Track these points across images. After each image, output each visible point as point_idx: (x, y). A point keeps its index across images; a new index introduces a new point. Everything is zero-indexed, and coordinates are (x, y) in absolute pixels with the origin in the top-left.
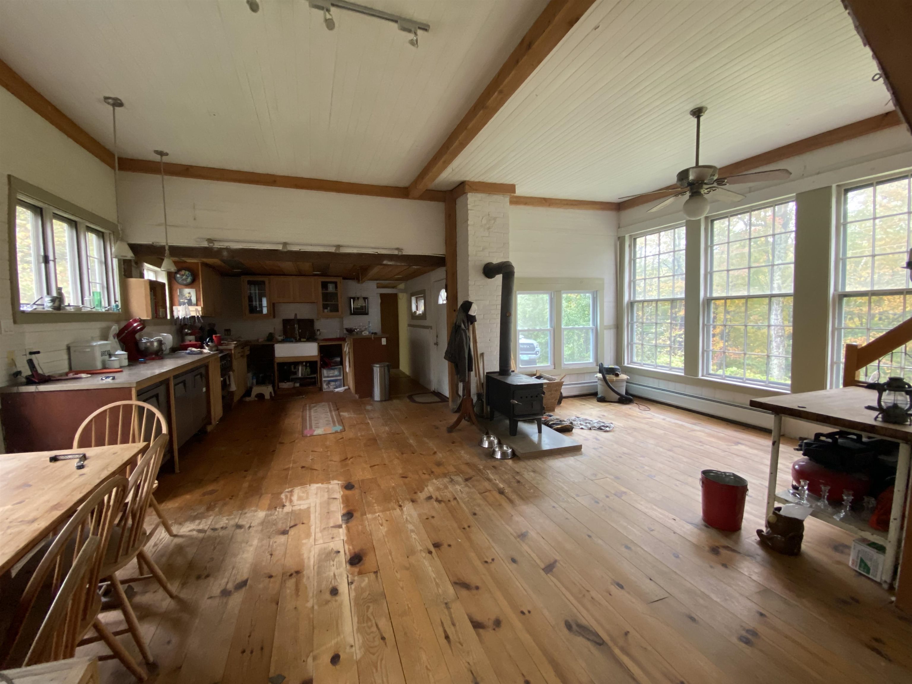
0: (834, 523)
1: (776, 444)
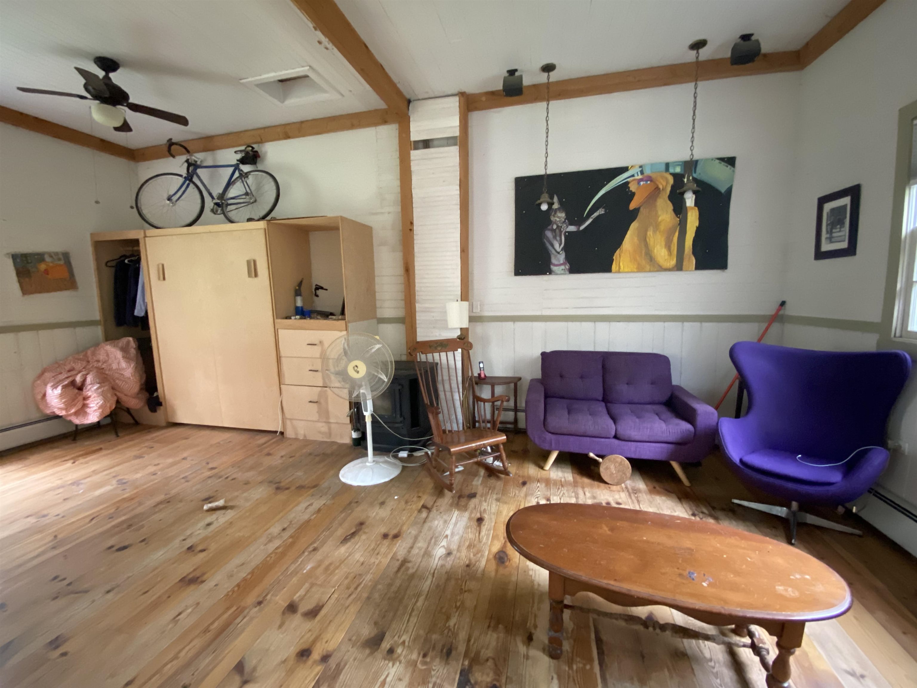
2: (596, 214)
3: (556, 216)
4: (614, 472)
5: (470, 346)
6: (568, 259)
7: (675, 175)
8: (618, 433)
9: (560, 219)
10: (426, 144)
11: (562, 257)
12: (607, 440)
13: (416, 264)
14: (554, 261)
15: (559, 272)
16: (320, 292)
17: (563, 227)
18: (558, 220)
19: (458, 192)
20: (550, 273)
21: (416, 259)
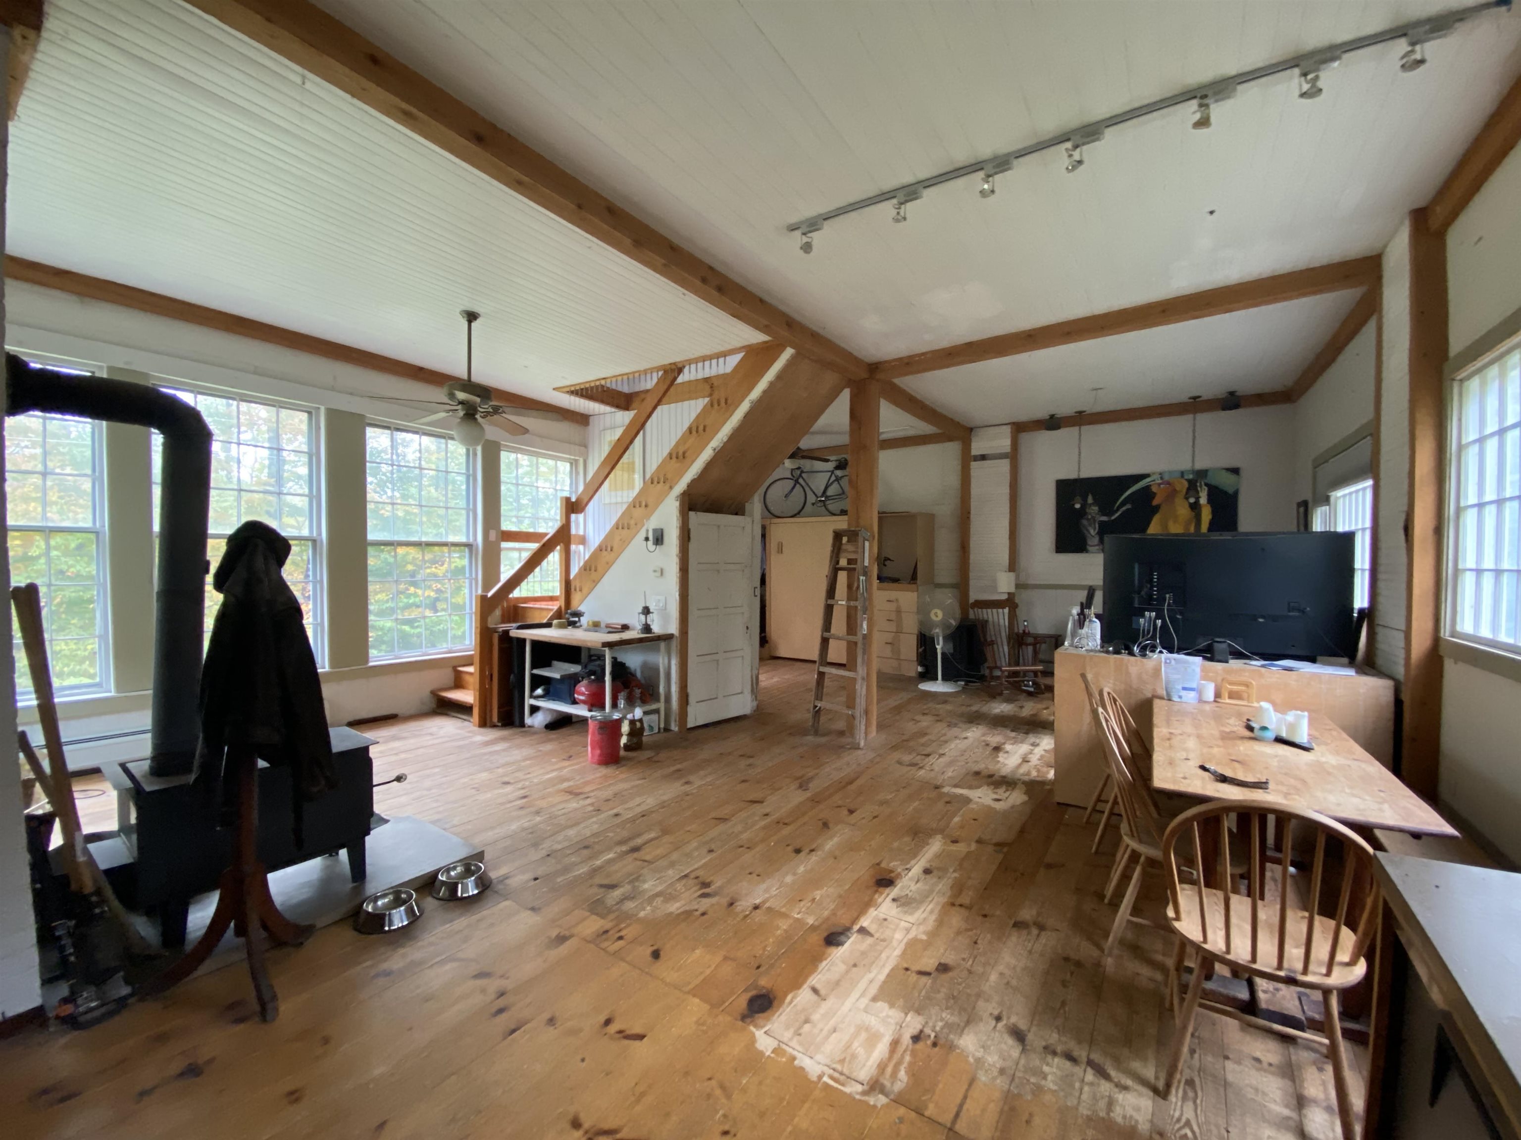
2: (1124, 508)
3: (1090, 511)
5: (1016, 606)
6: (1101, 541)
7: (1189, 481)
9: (1094, 511)
10: (983, 457)
11: (1096, 540)
13: (971, 542)
14: (1089, 542)
15: (1094, 551)
16: (887, 563)
17: (1097, 517)
19: (1008, 491)
20: (1085, 552)
21: (971, 539)
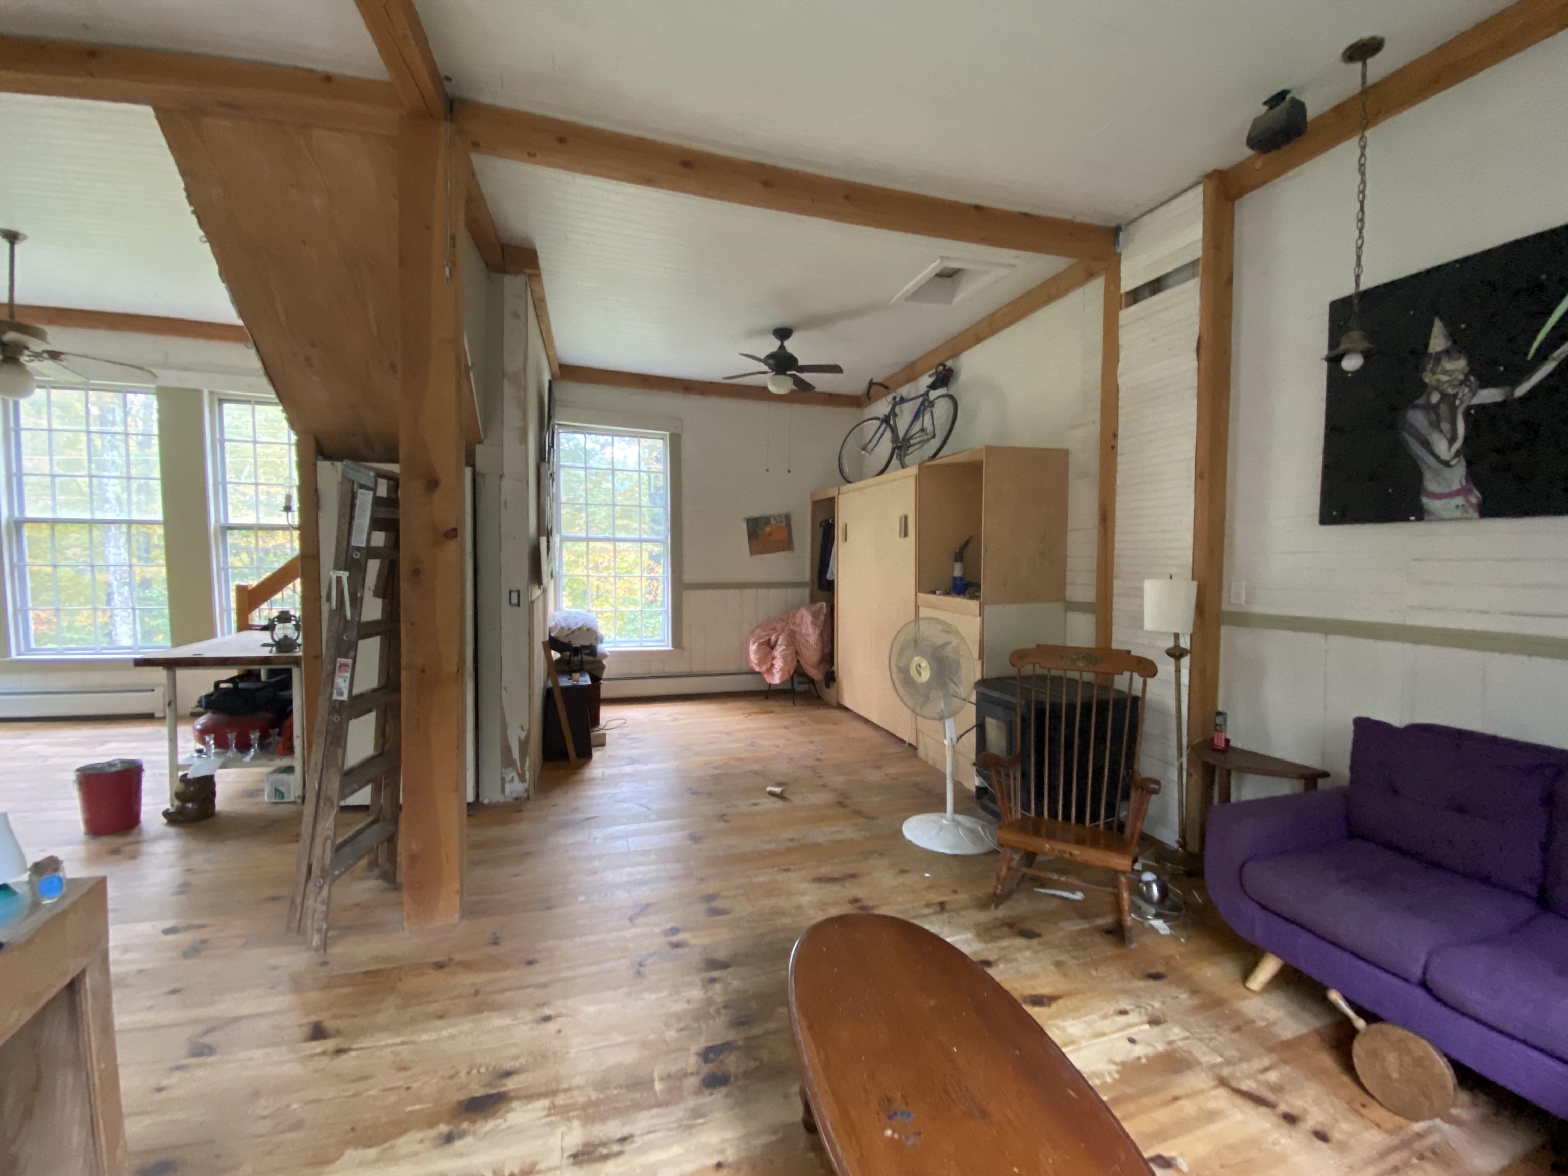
0: (247, 765)
1: (173, 704)
2: (1564, 349)
3: (1439, 370)
4: (1395, 1076)
6: (1474, 477)
8: (1428, 977)
9: (1450, 376)
11: (1457, 475)
12: (1400, 983)
13: (1118, 506)
15: (1446, 515)
17: (1460, 395)
18: (1444, 378)
20: (1420, 518)
21: (1117, 499)
